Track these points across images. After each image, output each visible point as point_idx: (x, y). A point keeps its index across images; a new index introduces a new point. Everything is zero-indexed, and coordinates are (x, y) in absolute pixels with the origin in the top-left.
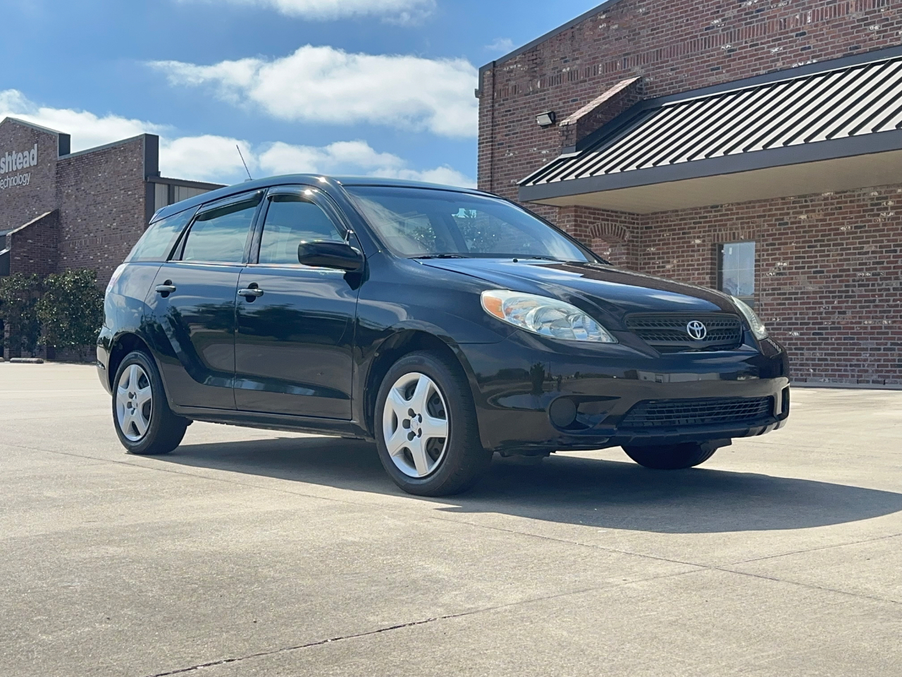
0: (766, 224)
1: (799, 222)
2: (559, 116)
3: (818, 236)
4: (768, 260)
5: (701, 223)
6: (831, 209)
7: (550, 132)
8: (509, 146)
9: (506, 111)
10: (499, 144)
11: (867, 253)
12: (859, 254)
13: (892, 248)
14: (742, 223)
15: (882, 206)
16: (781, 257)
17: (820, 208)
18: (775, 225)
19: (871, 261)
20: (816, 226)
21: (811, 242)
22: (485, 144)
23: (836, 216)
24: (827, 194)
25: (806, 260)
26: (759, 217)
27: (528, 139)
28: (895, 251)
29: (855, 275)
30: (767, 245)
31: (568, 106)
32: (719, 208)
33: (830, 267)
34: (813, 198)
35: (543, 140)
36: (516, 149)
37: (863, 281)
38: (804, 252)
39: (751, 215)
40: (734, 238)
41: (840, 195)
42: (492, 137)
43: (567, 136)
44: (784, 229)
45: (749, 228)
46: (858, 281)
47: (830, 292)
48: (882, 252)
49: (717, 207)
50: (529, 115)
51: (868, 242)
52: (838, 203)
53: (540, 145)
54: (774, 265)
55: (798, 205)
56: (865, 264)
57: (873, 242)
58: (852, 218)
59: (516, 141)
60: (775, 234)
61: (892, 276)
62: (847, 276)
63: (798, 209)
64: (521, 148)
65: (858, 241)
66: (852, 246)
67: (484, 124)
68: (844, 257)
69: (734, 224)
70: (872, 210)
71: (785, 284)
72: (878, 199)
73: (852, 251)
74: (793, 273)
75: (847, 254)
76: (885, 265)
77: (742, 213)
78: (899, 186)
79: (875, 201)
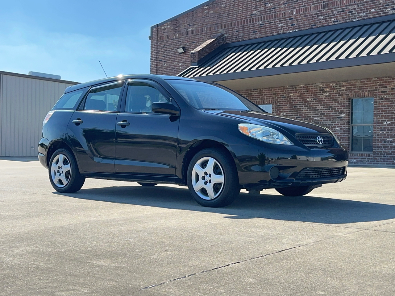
0: (276, 97)
1: (290, 97)
2: (187, 49)
3: (298, 102)
4: (277, 112)
5: (249, 96)
6: (303, 92)
7: (183, 56)
8: (164, 61)
9: (163, 46)
10: (160, 60)
11: (318, 110)
12: (315, 110)
13: (328, 108)
14: (266, 97)
15: (324, 91)
16: (283, 111)
17: (299, 91)
18: (280, 98)
19: (320, 113)
20: (297, 98)
21: (295, 105)
22: (153, 60)
23: (305, 94)
24: (302, 85)
25: (293, 112)
26: (273, 94)
27: (173, 58)
28: (330, 109)
29: (313, 119)
30: (277, 106)
31: (191, 45)
32: (257, 90)
33: (303, 115)
34: (296, 87)
35: (180, 59)
36: (168, 63)
37: (316, 121)
38: (292, 109)
39: (270, 93)
40: (263, 103)
41: (307, 86)
42: (157, 57)
43: (193, 58)
44: (284, 99)
45: (269, 99)
46: (314, 121)
48: (324, 110)
49: (256, 90)
50: (173, 48)
51: (318, 106)
52: (306, 89)
53: (178, 61)
54: (280, 114)
55: (290, 90)
56: (317, 114)
57: (320, 105)
58: (312, 96)
59: (168, 59)
60: (280, 102)
61: (328, 119)
62: (310, 119)
63: (290, 91)
64: (170, 62)
65: (314, 105)
66: (312, 107)
67: (153, 51)
68: (309, 111)
69: (263, 97)
70: (320, 92)
72: (322, 88)
73: (312, 109)
75: (310, 110)
76: (325, 115)
77: (267, 93)
78: (331, 83)
79: (321, 89)
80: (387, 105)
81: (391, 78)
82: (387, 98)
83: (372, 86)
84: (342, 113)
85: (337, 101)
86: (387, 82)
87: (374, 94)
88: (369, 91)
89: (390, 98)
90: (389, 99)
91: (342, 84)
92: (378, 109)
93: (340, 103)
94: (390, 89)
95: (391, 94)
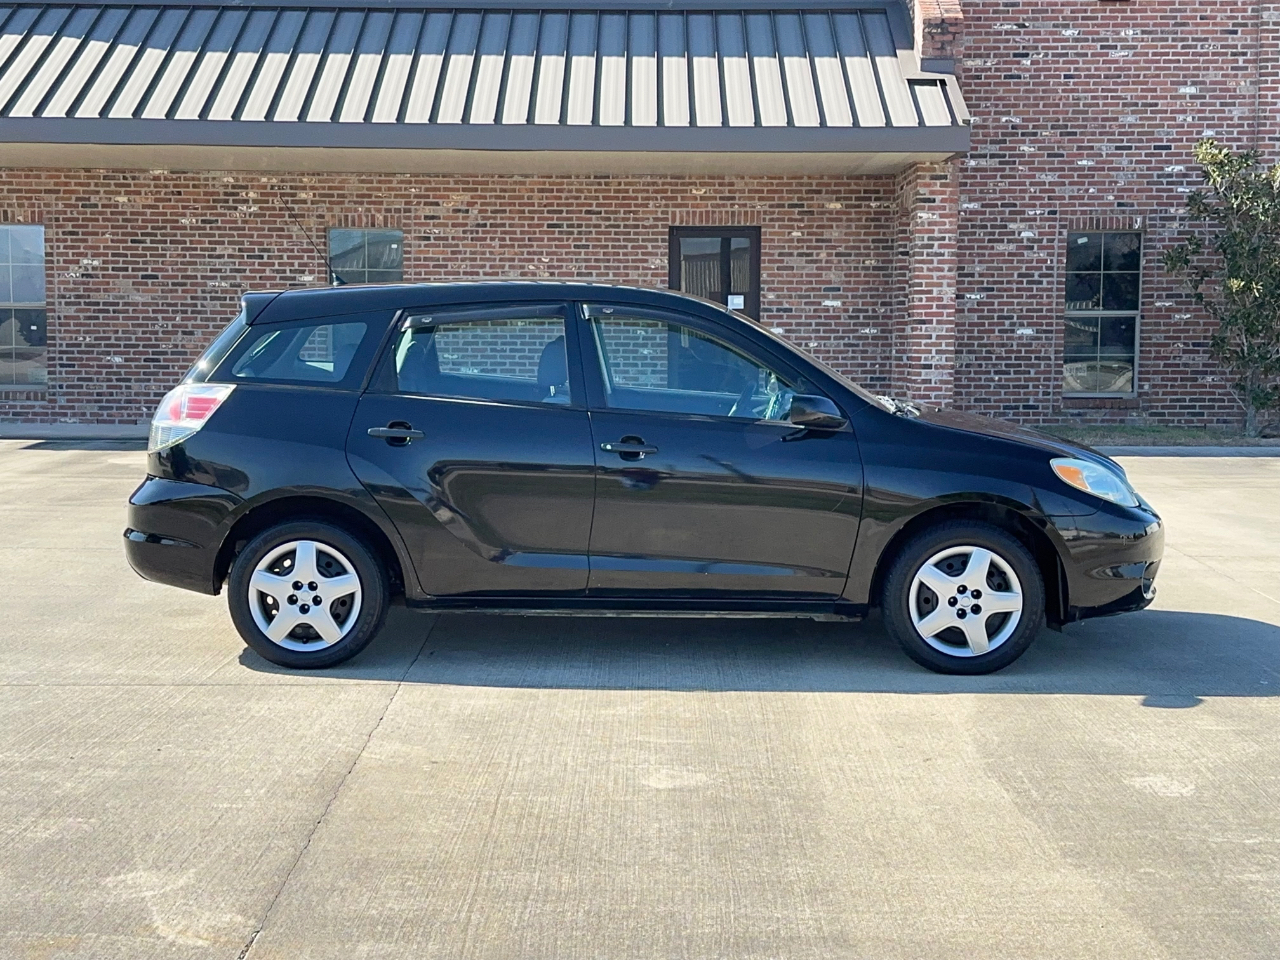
0: (60, 203)
1: (116, 206)
3: (146, 227)
4: (67, 254)
6: (166, 194)
11: (222, 256)
12: (210, 256)
13: (257, 253)
14: (18, 198)
15: (240, 198)
16: (89, 252)
17: (147, 189)
18: (76, 206)
19: (228, 268)
20: (144, 214)
21: (137, 235)
23: (173, 203)
24: (157, 172)
25: (129, 259)
26: (48, 191)
28: (262, 257)
29: (205, 285)
33: (167, 271)
34: (137, 175)
37: (217, 292)
38: (124, 249)
39: (34, 187)
40: (6, 218)
41: (178, 175)
44: (92, 213)
45: (33, 205)
46: (210, 293)
47: (169, 305)
51: (223, 243)
52: (175, 186)
54: (77, 262)
55: (112, 182)
56: (220, 271)
57: (230, 243)
58: (197, 209)
60: (77, 219)
62: (193, 284)
63: (113, 188)
65: (207, 240)
66: (199, 246)
68: (188, 259)
69: (6, 198)
70: (227, 201)
71: (98, 290)
72: (234, 187)
73: (199, 252)
74: (110, 276)
75: (191, 256)
76: (248, 273)
77: (18, 184)
78: (264, 173)
79: (230, 190)
80: (441, 256)
81: (451, 180)
82: (442, 235)
83: (396, 196)
84: (303, 272)
85: (286, 233)
86: (439, 190)
87: (404, 221)
88: (388, 211)
89: (450, 236)
90: (446, 239)
91: (301, 181)
92: (416, 266)
93: (294, 239)
94: (448, 211)
95: (454, 225)
